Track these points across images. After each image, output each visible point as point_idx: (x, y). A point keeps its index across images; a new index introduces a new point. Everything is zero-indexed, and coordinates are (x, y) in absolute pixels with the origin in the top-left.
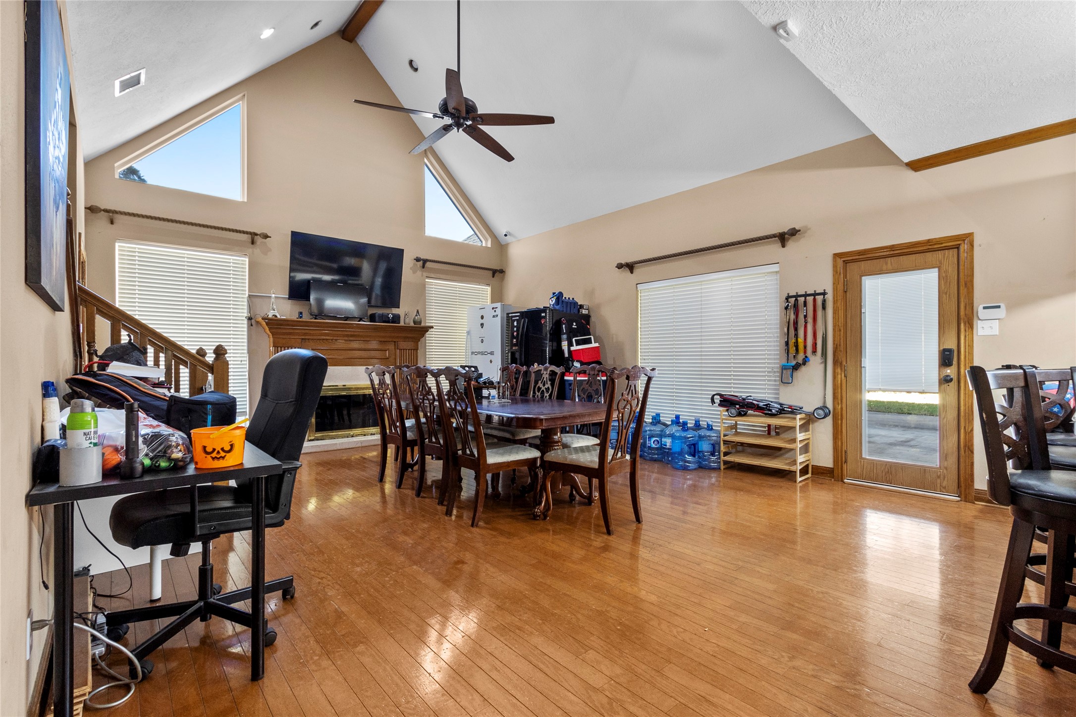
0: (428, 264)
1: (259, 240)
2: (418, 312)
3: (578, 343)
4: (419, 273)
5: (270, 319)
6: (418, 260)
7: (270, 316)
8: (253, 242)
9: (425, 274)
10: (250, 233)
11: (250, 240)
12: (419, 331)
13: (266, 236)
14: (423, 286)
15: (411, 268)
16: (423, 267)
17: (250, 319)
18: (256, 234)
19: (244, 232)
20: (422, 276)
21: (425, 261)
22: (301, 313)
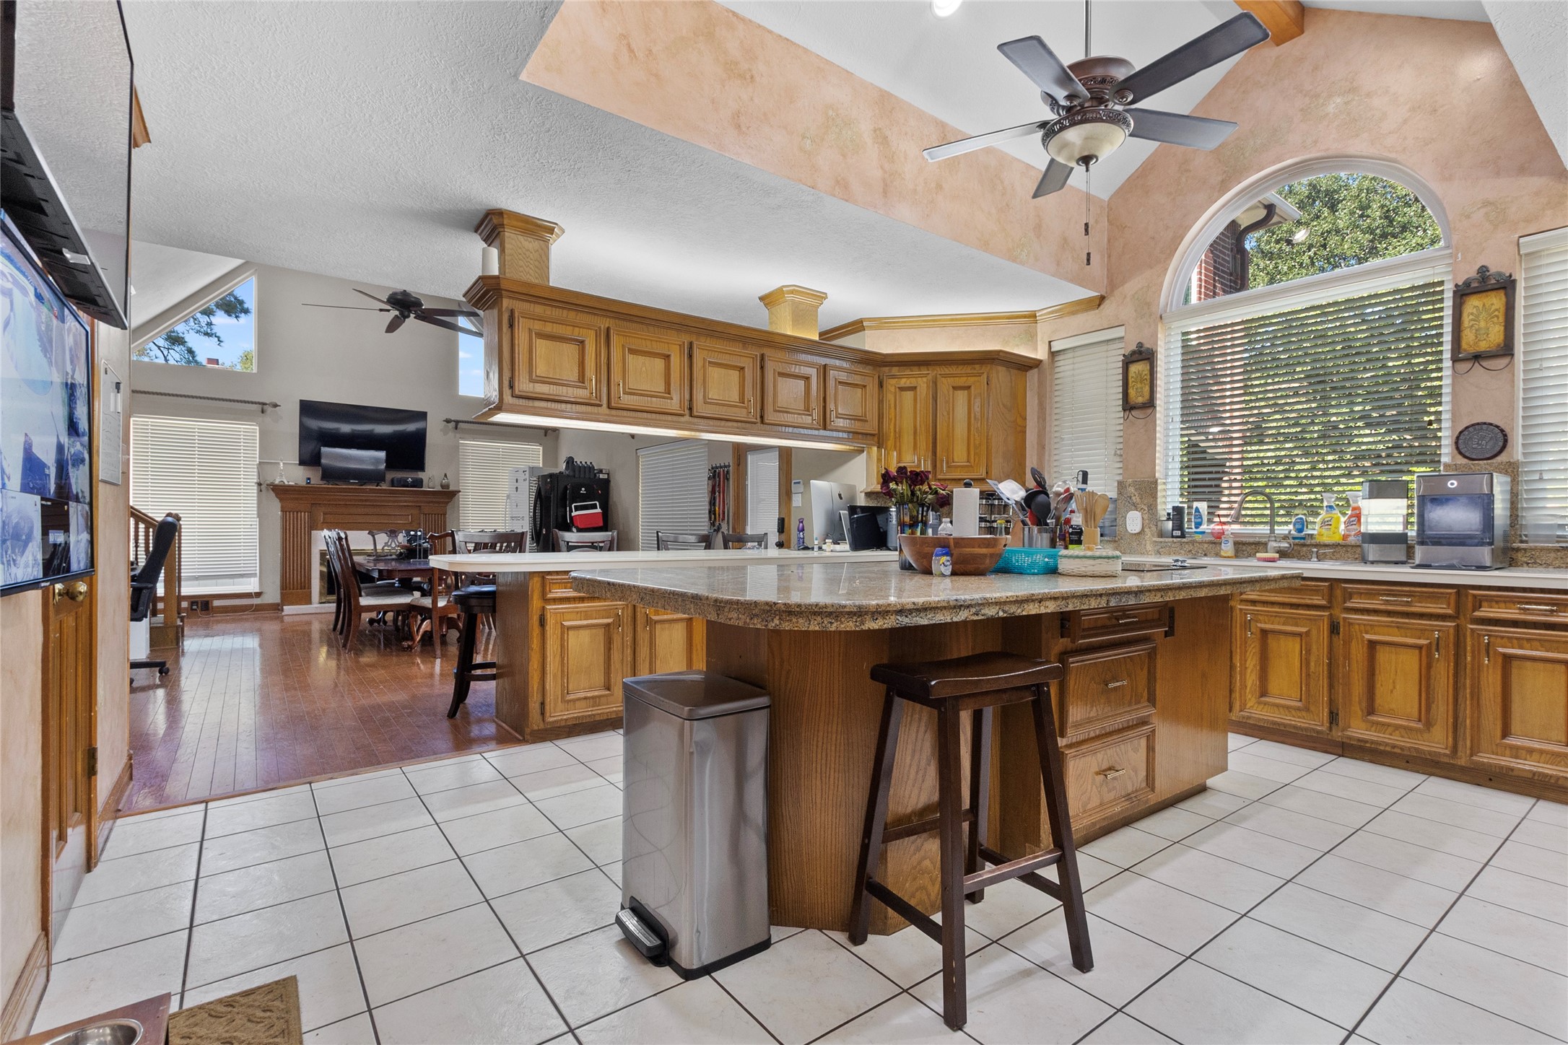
0: (460, 425)
1: (269, 409)
2: (446, 475)
3: (577, 509)
4: (451, 434)
5: (277, 485)
6: (448, 421)
7: (277, 482)
8: (263, 412)
9: (458, 435)
10: (259, 403)
11: (260, 410)
12: (448, 495)
13: (276, 406)
14: (456, 448)
15: (441, 430)
16: (456, 428)
17: (259, 484)
18: (264, 404)
19: (256, 403)
20: (455, 437)
21: (457, 422)
22: (309, 479)
